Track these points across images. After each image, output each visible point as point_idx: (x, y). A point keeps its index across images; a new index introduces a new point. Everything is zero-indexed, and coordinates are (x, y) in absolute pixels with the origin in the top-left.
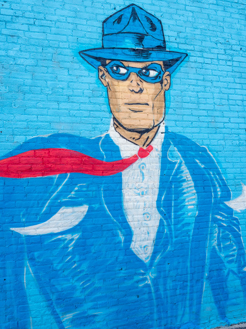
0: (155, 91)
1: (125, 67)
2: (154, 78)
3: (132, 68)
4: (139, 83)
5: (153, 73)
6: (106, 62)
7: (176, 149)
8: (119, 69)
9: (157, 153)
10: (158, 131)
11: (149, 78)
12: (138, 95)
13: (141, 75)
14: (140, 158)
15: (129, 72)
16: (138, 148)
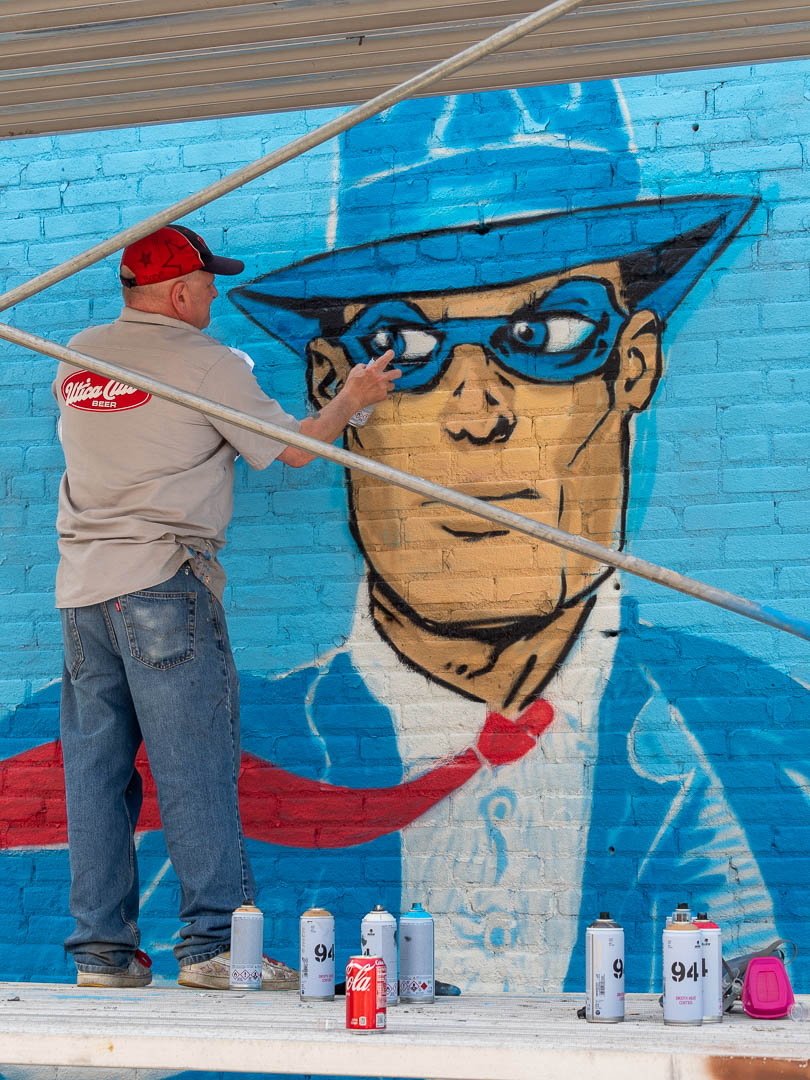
0: (575, 424)
1: (427, 326)
2: (572, 357)
3: (464, 323)
4: (496, 391)
5: (565, 333)
6: (341, 314)
7: (675, 715)
8: (402, 337)
9: (573, 738)
10: (587, 627)
11: (546, 358)
12: (489, 453)
13: (505, 352)
14: (486, 766)
15: (447, 346)
16: (478, 714)
